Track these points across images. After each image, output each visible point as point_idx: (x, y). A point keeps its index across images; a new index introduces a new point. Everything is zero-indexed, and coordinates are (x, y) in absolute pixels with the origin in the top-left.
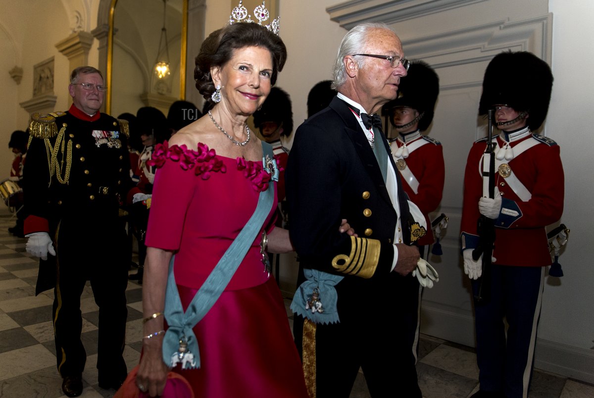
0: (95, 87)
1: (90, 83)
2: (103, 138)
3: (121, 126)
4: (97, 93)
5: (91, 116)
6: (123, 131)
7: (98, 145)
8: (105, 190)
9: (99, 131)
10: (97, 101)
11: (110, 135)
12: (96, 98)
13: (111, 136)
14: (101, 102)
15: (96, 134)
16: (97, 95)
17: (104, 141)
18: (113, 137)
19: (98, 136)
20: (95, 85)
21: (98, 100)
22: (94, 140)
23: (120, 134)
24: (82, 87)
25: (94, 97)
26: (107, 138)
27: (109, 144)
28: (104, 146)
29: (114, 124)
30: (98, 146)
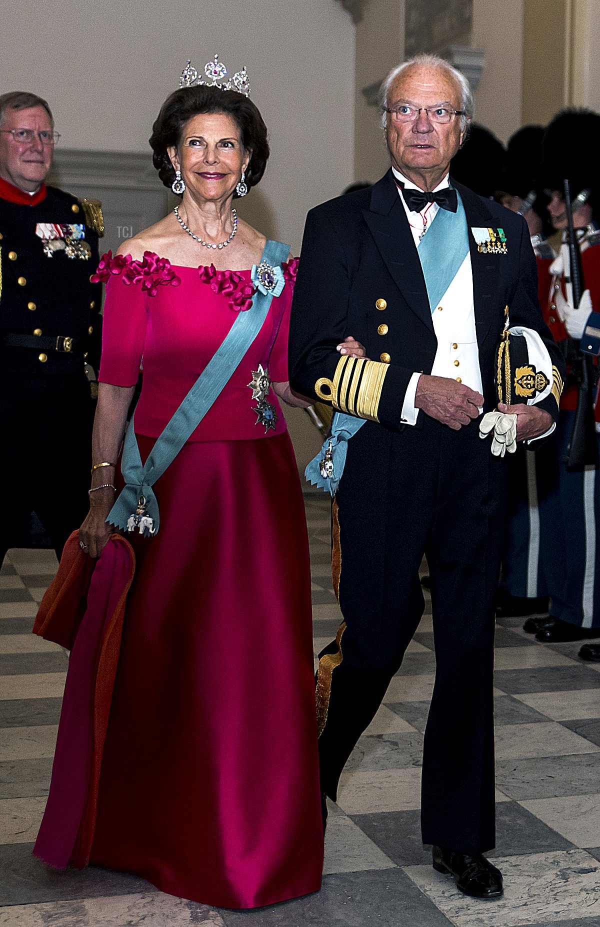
0: (37, 136)
1: (27, 128)
2: (56, 239)
3: (88, 213)
4: (40, 148)
5: (32, 194)
6: (91, 222)
7: (49, 252)
8: (67, 344)
9: (48, 225)
10: (39, 165)
11: (68, 233)
12: (39, 158)
13: (71, 234)
14: (47, 165)
15: (44, 230)
16: (41, 153)
17: (59, 245)
18: (74, 236)
19: (47, 235)
20: (36, 133)
21: (42, 162)
22: (39, 244)
23: (87, 230)
24: (11, 137)
25: (35, 156)
26: (63, 239)
27: (68, 250)
28: (60, 254)
29: (74, 208)
30: (50, 255)
